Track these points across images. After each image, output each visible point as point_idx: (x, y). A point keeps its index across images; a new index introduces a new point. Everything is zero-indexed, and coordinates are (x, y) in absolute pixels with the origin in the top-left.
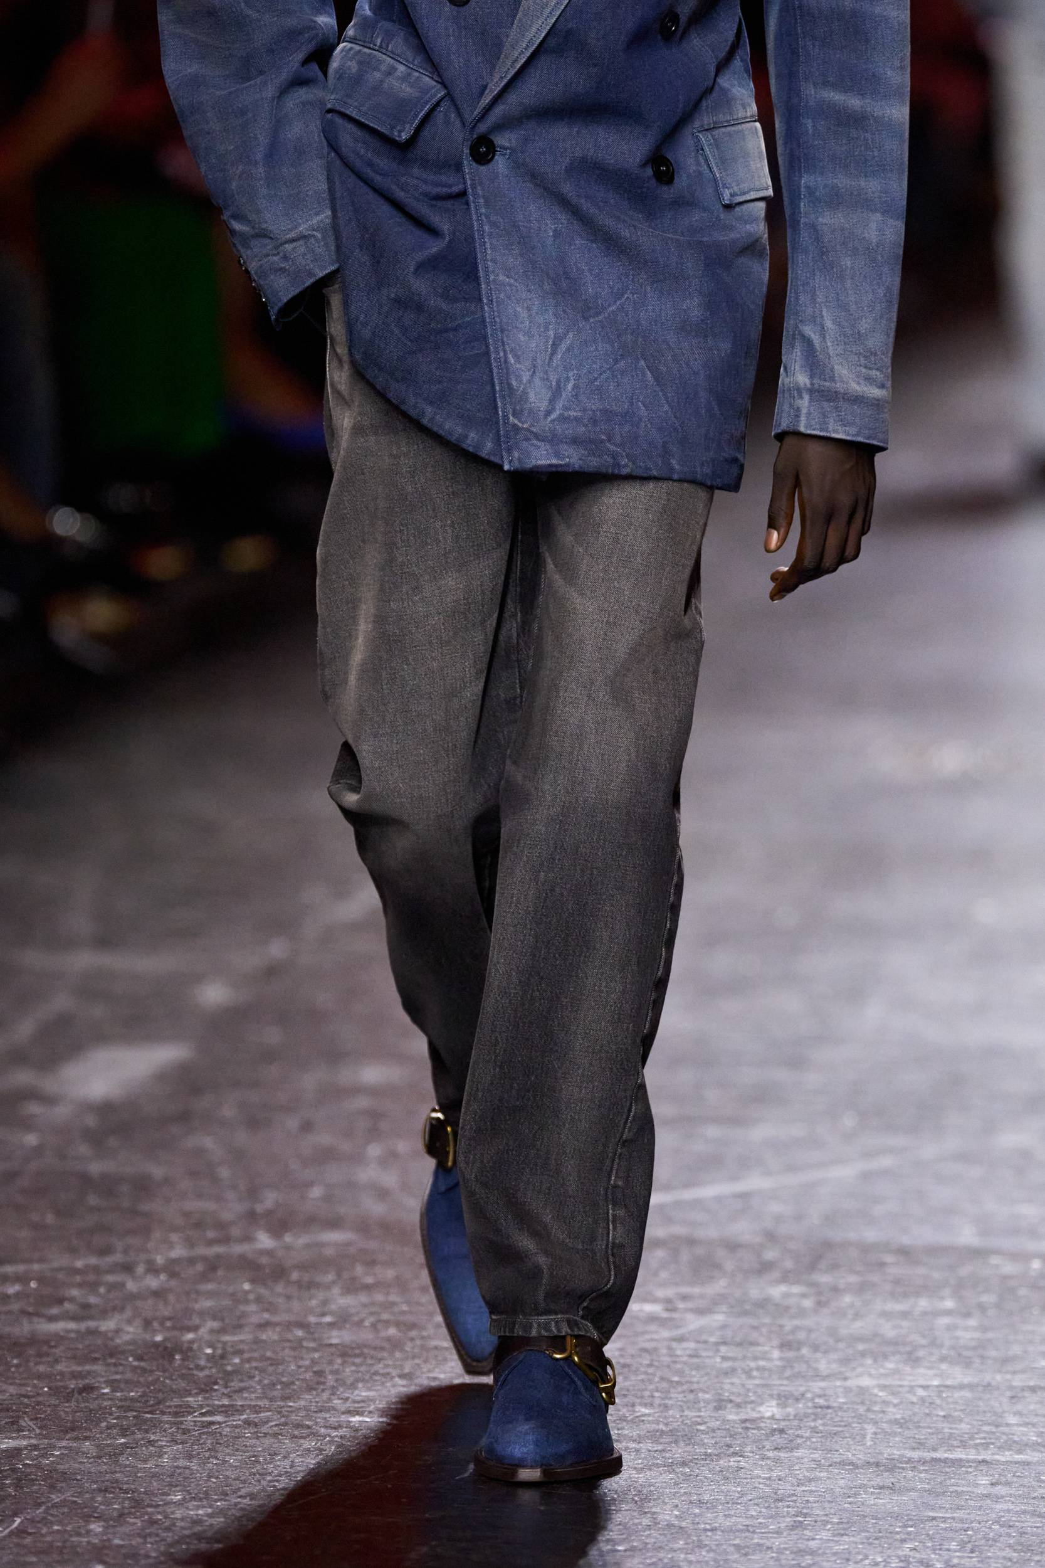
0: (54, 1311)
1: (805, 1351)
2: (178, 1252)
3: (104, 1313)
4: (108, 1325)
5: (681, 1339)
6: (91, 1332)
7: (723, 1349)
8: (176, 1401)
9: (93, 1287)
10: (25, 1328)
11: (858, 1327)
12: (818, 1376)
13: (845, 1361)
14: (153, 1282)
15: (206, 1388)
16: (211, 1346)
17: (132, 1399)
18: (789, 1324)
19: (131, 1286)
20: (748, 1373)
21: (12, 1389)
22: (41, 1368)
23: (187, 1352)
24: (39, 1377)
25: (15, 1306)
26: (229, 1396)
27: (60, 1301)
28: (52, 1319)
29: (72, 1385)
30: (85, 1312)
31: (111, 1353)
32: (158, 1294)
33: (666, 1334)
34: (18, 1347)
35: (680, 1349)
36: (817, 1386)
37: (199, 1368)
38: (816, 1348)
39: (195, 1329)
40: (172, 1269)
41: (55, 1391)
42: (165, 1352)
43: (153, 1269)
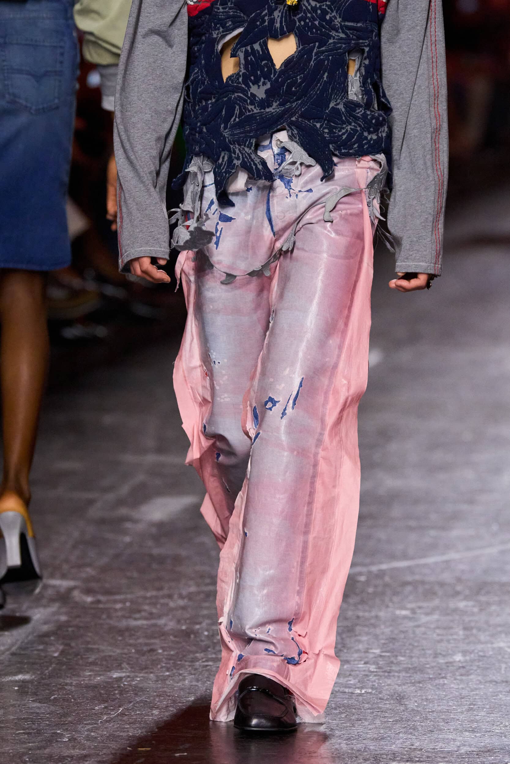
0: (138, 616)
1: (474, 631)
2: (193, 589)
3: (160, 617)
4: (162, 622)
5: (418, 626)
6: (155, 625)
7: (438, 631)
8: (191, 656)
9: (154, 604)
10: (124, 623)
11: (498, 620)
12: (480, 642)
13: (492, 636)
14: (181, 603)
15: (205, 650)
16: (207, 630)
17: (172, 655)
18: (467, 619)
19: (172, 604)
20: (448, 641)
21: (118, 651)
22: (131, 641)
23: (197, 633)
24: (130, 645)
25: (120, 614)
26: (215, 653)
27: (139, 611)
28: (136, 619)
29: (145, 648)
30: (151, 616)
31: (162, 634)
32: (184, 608)
33: (411, 624)
34: (121, 632)
35: (418, 631)
36: (480, 647)
37: (202, 641)
38: (479, 629)
39: (200, 623)
40: (190, 596)
41: (137, 652)
42: (187, 634)
43: (181, 597)
